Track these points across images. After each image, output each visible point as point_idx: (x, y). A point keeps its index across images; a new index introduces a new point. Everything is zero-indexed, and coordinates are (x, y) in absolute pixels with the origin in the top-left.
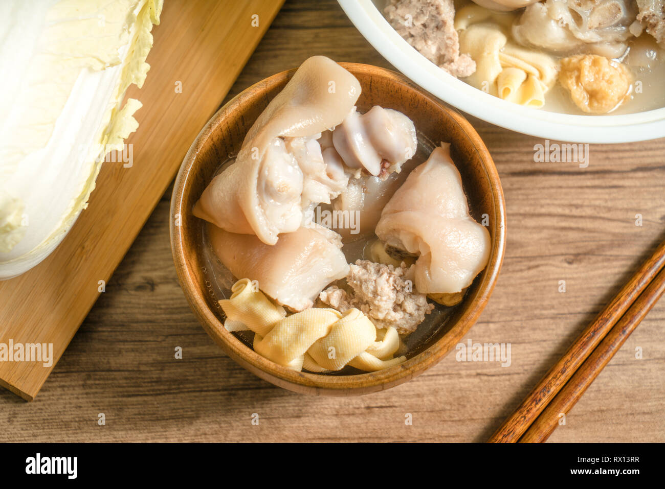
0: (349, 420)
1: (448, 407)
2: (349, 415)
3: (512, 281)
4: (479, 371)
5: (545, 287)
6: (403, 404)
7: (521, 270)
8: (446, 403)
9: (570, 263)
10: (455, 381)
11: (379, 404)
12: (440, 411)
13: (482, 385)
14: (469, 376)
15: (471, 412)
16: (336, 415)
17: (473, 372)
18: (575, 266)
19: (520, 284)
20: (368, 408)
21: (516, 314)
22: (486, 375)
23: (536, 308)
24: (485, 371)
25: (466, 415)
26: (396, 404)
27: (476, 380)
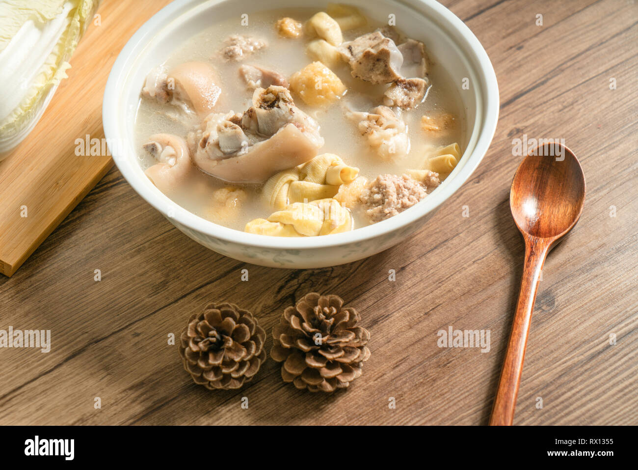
0: (420, 326)
1: (471, 287)
2: (418, 324)
3: (454, 208)
4: (473, 260)
5: (474, 201)
6: (444, 300)
7: (455, 201)
8: (469, 286)
9: (478, 182)
10: (464, 272)
11: (431, 308)
12: (468, 292)
13: (480, 266)
14: (469, 266)
15: (486, 282)
16: (411, 328)
17: (471, 262)
18: (481, 182)
19: (459, 207)
20: (426, 314)
21: (469, 222)
22: (479, 260)
23: (478, 213)
24: (476, 258)
25: (485, 285)
26: (441, 302)
27: (476, 265)
